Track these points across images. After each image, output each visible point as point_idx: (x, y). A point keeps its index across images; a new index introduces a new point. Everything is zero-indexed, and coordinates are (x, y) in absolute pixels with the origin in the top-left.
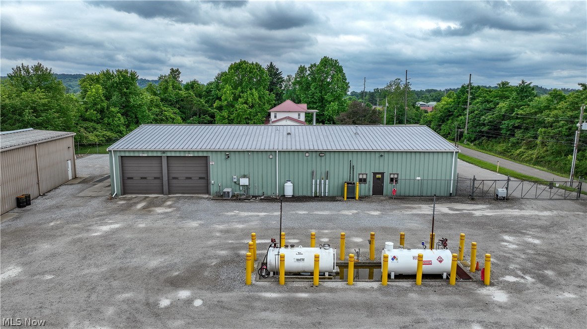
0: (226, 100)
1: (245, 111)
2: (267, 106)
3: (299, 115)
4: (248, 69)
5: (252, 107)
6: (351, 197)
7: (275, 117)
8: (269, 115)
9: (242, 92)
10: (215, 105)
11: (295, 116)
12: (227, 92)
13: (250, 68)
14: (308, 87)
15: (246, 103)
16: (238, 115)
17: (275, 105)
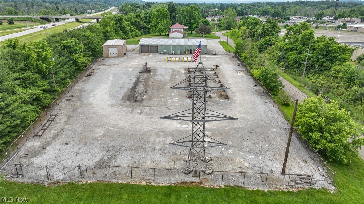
0: (154, 23)
1: (161, 28)
2: (169, 26)
3: (181, 29)
4: (162, 12)
5: (164, 26)
6: (185, 54)
7: (172, 30)
8: (170, 29)
9: (160, 20)
10: (150, 25)
11: (180, 30)
12: (154, 20)
13: (163, 11)
14: (185, 17)
15: (161, 25)
16: (159, 30)
17: (172, 25)
